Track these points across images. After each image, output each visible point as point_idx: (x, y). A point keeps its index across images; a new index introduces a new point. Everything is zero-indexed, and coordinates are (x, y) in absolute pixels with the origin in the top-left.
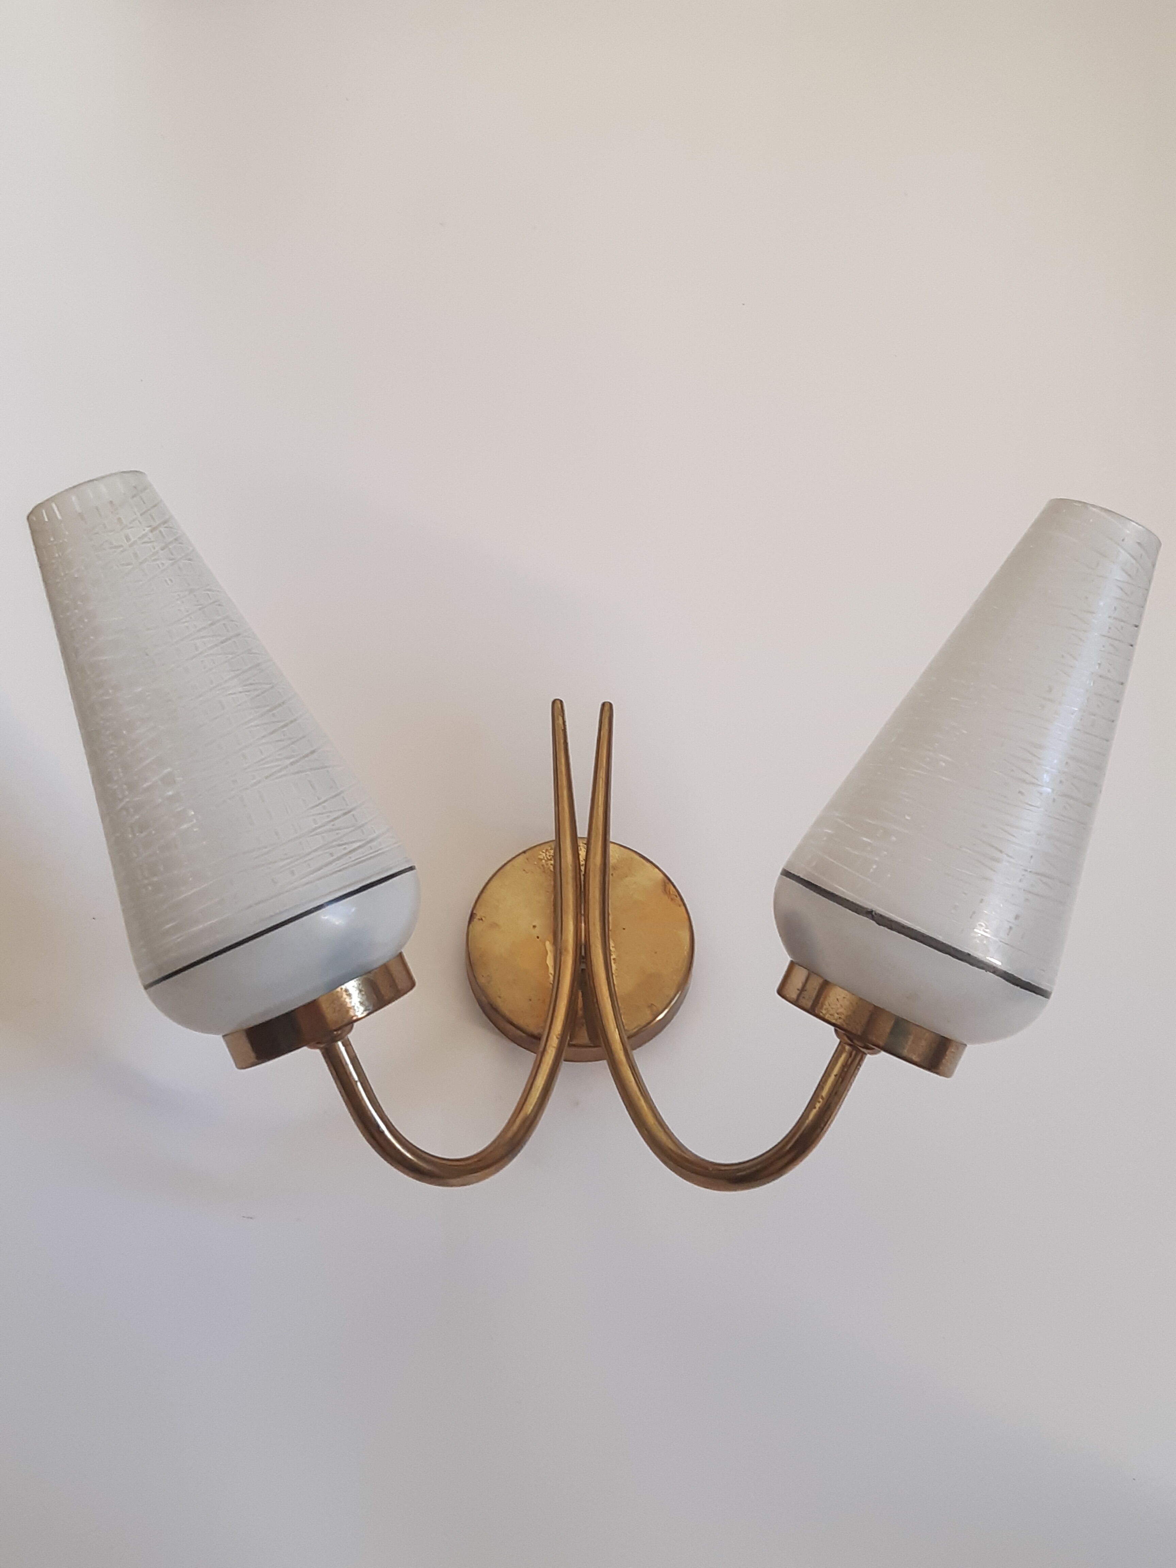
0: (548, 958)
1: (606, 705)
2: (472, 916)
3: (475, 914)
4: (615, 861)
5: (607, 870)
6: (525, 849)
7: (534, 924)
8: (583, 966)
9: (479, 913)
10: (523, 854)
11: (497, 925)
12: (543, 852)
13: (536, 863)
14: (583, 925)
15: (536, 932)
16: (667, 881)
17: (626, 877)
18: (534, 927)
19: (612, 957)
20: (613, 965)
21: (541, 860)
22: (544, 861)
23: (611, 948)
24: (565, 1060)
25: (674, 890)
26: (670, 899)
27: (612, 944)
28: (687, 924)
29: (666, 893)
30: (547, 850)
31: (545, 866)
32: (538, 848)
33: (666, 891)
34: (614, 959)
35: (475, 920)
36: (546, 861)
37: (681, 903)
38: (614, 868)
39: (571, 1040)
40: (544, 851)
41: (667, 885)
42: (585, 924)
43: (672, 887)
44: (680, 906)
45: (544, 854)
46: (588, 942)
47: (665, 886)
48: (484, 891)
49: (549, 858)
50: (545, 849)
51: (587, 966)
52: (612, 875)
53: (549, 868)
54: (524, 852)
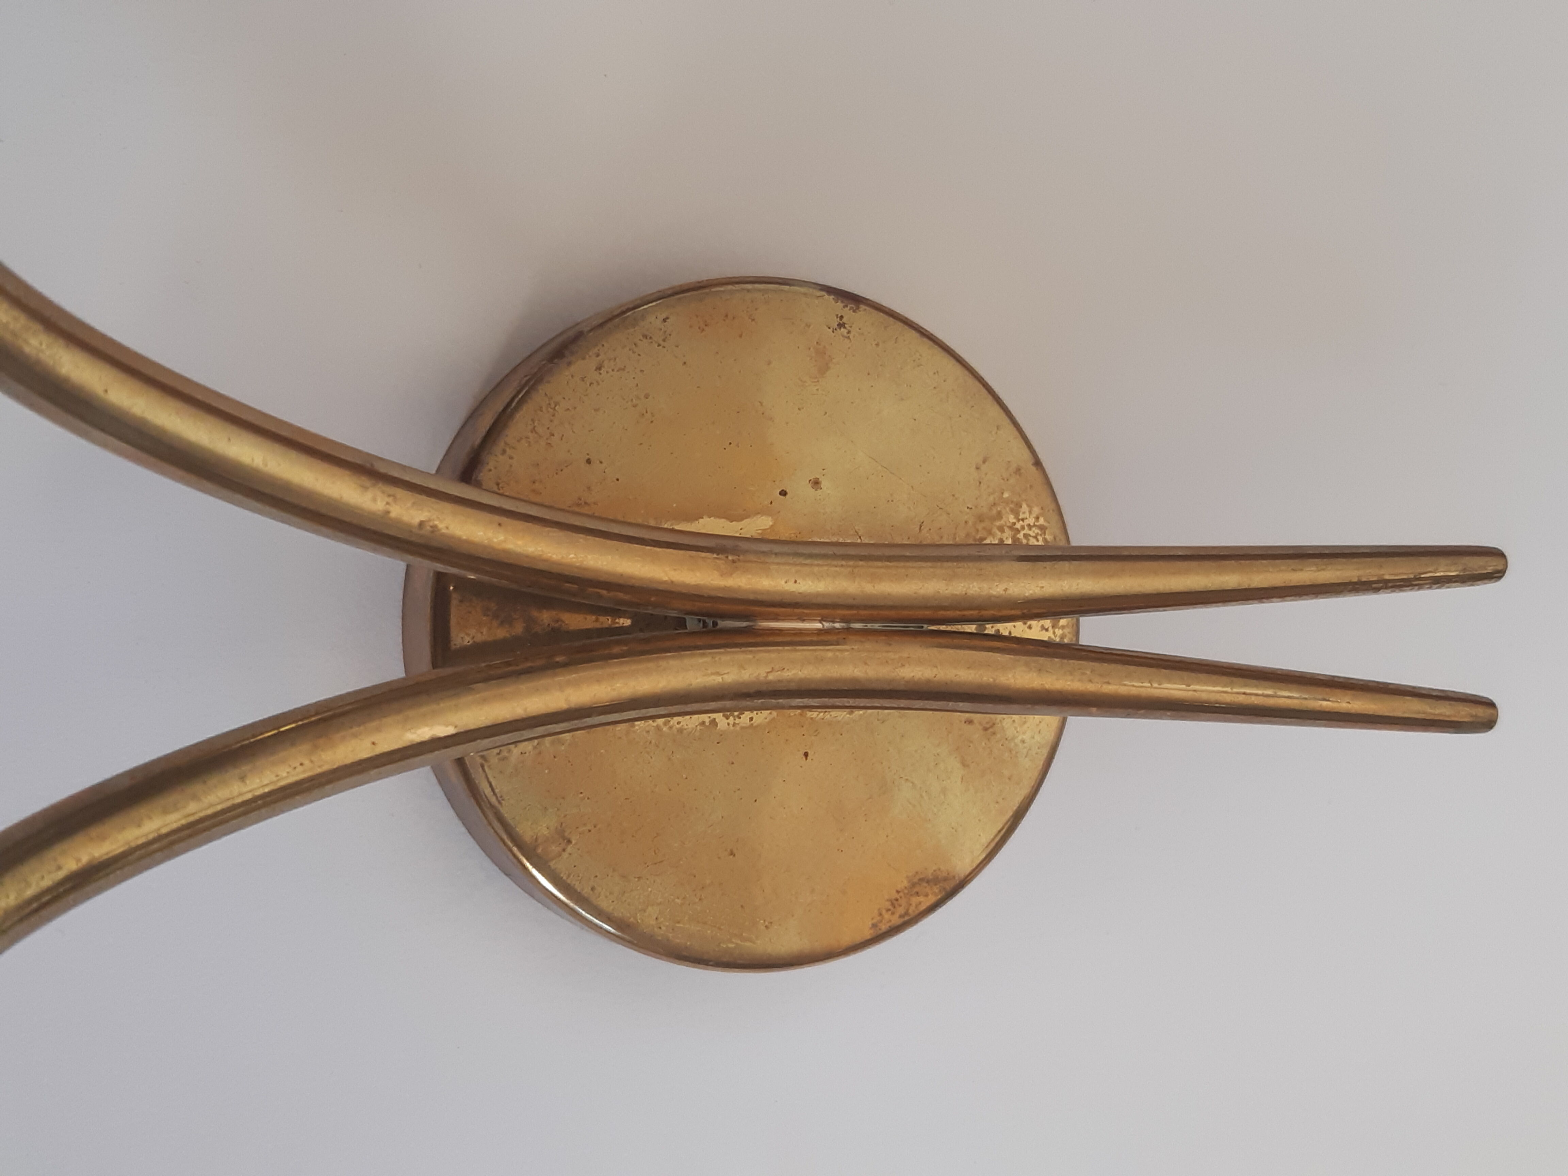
0: (723, 522)
1: (1490, 711)
2: (854, 300)
3: (858, 308)
4: (1010, 732)
5: (989, 707)
6: (1045, 464)
7: (825, 484)
8: (692, 624)
9: (860, 319)
10: (1032, 461)
11: (823, 370)
12: (1037, 518)
13: (1006, 495)
14: (818, 625)
15: (800, 489)
16: (949, 886)
17: (964, 765)
18: (816, 483)
19: (719, 717)
20: (696, 719)
21: (1016, 512)
22: (1012, 519)
23: (747, 715)
24: (408, 566)
25: (923, 907)
26: (895, 895)
27: (761, 717)
28: (819, 944)
29: (914, 885)
30: (1043, 528)
31: (998, 523)
32: (1048, 501)
33: (918, 883)
34: (714, 722)
35: (840, 305)
36: (1012, 527)
37: (884, 927)
38: (988, 729)
39: (462, 584)
40: (1042, 521)
41: (936, 889)
42: (820, 632)
43: (932, 899)
44: (874, 926)
45: (1031, 521)
46: (759, 640)
47: (935, 880)
48: (925, 340)
49: (1020, 536)
50: (1046, 524)
51: (693, 633)
52: (970, 722)
53: (990, 533)
54: (1038, 463)
